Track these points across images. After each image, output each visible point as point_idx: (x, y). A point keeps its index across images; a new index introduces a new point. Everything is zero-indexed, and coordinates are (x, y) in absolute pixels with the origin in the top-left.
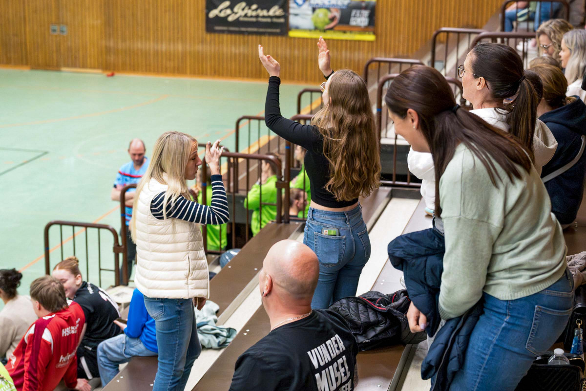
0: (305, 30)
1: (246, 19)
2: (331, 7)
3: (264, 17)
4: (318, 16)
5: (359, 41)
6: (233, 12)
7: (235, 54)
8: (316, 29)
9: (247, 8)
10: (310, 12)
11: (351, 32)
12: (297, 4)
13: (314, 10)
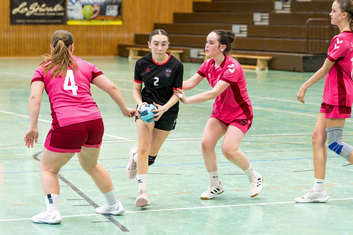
0: (77, 20)
1: (38, 14)
2: (94, 4)
3: (50, 12)
4: (86, 10)
5: (112, 26)
6: (29, 9)
7: (30, 39)
8: (85, 19)
9: (39, 6)
10: (80, 8)
11: (107, 20)
12: (72, 2)
13: (83, 6)
